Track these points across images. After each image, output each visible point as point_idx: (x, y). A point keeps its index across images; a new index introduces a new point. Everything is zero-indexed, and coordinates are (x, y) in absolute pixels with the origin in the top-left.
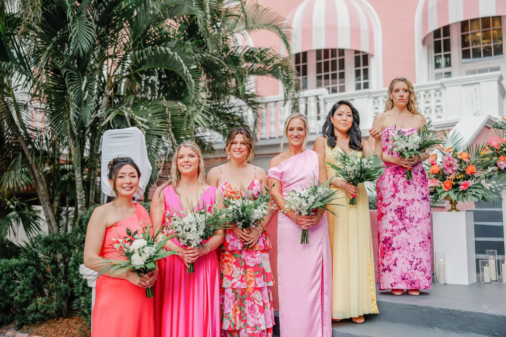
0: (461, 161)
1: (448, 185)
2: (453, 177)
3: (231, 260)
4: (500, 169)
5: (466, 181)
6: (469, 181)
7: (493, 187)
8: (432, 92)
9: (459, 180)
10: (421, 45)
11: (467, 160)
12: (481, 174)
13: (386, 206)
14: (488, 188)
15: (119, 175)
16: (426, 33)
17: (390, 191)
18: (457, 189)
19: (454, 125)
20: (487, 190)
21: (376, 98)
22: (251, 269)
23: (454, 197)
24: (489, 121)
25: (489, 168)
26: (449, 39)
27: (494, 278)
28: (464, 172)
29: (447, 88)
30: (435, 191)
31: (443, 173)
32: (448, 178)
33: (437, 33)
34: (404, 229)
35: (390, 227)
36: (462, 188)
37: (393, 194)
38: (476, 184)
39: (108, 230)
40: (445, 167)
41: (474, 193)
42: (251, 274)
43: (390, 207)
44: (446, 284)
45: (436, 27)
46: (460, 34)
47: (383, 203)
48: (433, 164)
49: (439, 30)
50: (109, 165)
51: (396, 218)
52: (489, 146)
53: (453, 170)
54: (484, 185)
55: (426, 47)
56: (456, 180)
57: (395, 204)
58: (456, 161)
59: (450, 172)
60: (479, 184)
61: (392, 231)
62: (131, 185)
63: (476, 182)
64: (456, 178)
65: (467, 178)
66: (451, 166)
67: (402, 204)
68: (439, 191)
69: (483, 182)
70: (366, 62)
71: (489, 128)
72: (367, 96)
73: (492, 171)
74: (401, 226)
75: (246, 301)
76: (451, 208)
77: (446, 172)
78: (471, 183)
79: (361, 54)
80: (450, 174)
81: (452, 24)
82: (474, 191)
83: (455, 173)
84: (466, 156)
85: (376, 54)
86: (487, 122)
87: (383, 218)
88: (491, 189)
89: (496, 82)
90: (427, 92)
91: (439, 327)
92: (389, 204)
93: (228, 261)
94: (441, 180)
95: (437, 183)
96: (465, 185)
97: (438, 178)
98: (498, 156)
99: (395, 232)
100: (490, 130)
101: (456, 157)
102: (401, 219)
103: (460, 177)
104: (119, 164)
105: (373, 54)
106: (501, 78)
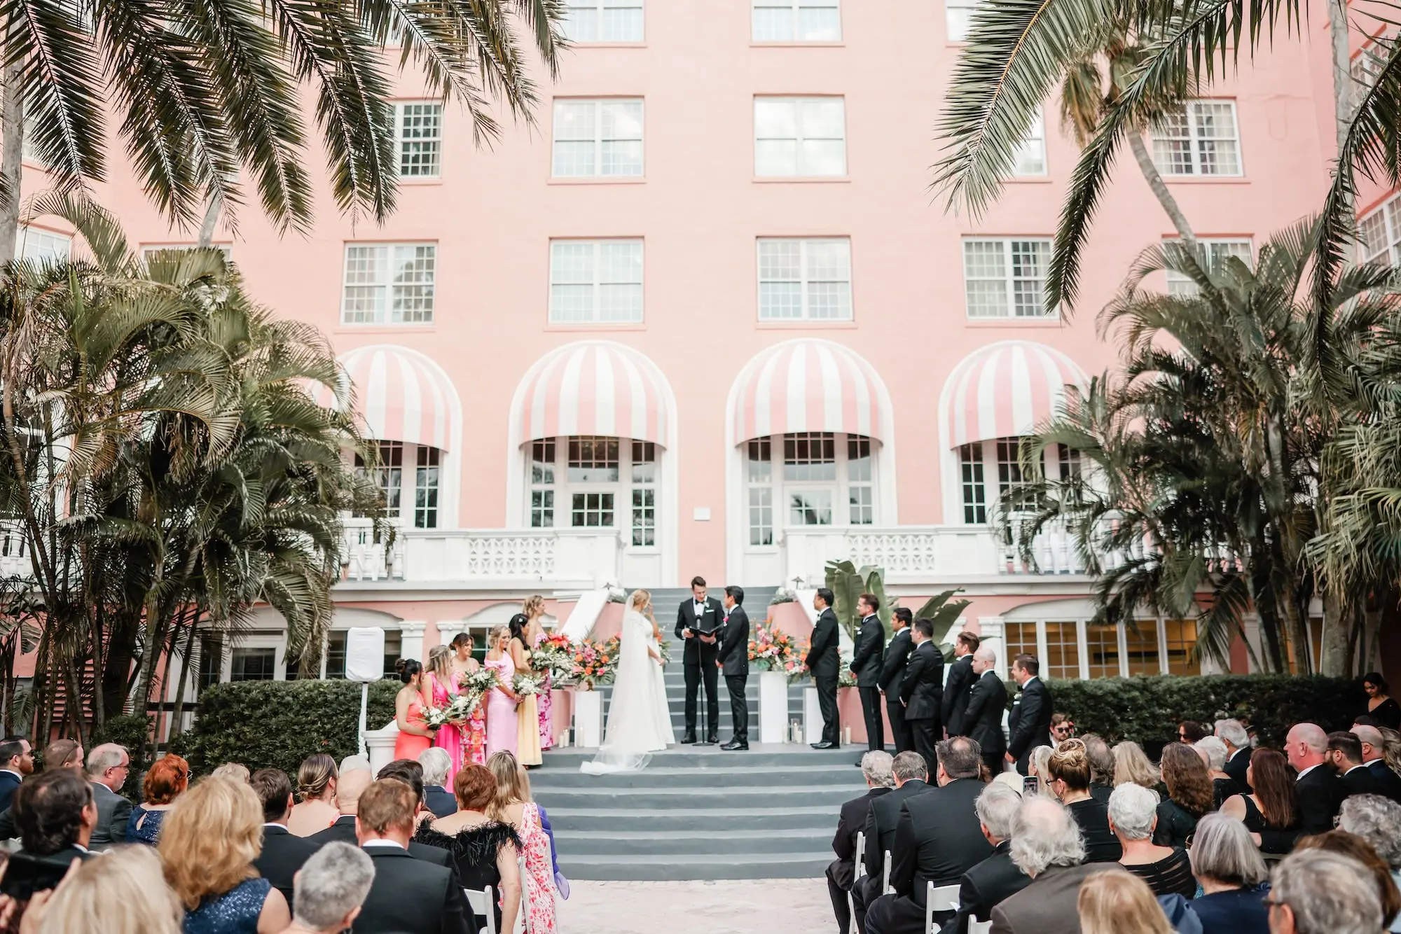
0: (597, 651)
1: (589, 671)
2: (591, 664)
5: (601, 668)
8: (543, 541)
10: (516, 451)
11: (601, 651)
16: (525, 441)
21: (474, 540)
23: (592, 680)
24: (611, 597)
26: (554, 448)
28: (599, 661)
29: (560, 539)
30: (579, 676)
32: (588, 665)
33: (538, 443)
36: (599, 674)
39: (410, 707)
40: (586, 656)
42: (478, 735)
45: (541, 437)
46: (568, 447)
48: (577, 654)
49: (541, 440)
53: (592, 659)
55: (523, 452)
56: (594, 667)
58: (594, 651)
59: (590, 660)
65: (602, 665)
66: (590, 655)
70: (434, 459)
71: (610, 603)
72: (463, 536)
76: (589, 689)
77: (586, 661)
78: (605, 669)
79: (427, 448)
80: (590, 662)
81: (558, 437)
84: (601, 648)
85: (449, 450)
86: (609, 598)
90: (536, 540)
94: (583, 667)
96: (601, 671)
103: (597, 665)
105: (447, 452)
106: (619, 533)
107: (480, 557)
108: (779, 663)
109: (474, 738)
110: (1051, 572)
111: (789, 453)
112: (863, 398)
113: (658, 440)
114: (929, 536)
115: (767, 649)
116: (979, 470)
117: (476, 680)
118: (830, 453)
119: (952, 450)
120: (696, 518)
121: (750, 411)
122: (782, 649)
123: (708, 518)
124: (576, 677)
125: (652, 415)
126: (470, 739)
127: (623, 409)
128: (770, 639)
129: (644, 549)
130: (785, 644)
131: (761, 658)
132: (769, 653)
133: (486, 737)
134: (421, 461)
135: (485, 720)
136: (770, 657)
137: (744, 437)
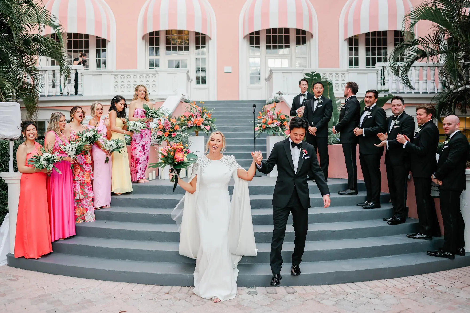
0: (172, 123)
1: (167, 134)
2: (168, 130)
3: (78, 168)
4: (188, 127)
5: (174, 133)
6: (176, 132)
7: (186, 136)
8: (151, 75)
9: (172, 132)
10: (141, 39)
11: (175, 123)
12: (180, 129)
13: (137, 144)
14: (184, 136)
15: (27, 130)
16: (145, 33)
17: (139, 138)
18: (170, 136)
19: (166, 99)
20: (183, 137)
21: (116, 76)
22: (88, 172)
23: (169, 140)
24: (183, 99)
25: (184, 126)
26: (159, 38)
27: (184, 177)
28: (173, 128)
29: (159, 74)
30: (161, 137)
31: (164, 129)
32: (166, 131)
33: (151, 34)
34: (144, 154)
35: (139, 153)
36: (173, 136)
37: (140, 139)
38: (179, 134)
39: (28, 155)
40: (165, 125)
41: (177, 138)
42: (88, 174)
43: (139, 145)
44: (164, 179)
45: (151, 31)
46: (165, 36)
47: (136, 143)
48: (159, 124)
49: (153, 32)
50: (21, 125)
51: (142, 149)
52: (184, 115)
53: (169, 127)
54: (182, 135)
55: (144, 41)
56: (170, 132)
57: (142, 143)
58: (170, 123)
59: (167, 128)
60: (180, 134)
61: (139, 155)
62: (33, 134)
63: (179, 133)
64: (170, 131)
65: (175, 131)
66: (168, 125)
67: (144, 143)
68: (163, 137)
69: (182, 133)
70: (104, 45)
71: (182, 102)
72: (111, 73)
73: (185, 128)
74: (143, 153)
75: (85, 187)
76: (167, 145)
77: (165, 128)
78: (177, 133)
79: (101, 39)
80: (167, 129)
81: (161, 31)
82: (178, 137)
83: (169, 129)
84: (174, 121)
85: (111, 40)
86: (182, 99)
87: (136, 149)
88: (185, 136)
89: (186, 74)
90: (147, 75)
91: (165, 193)
92: (139, 143)
93: (77, 168)
94: (163, 132)
95: (162, 133)
96: (174, 135)
97: (162, 131)
98: (188, 121)
99: (141, 156)
100: (182, 103)
101: (170, 121)
102: (143, 150)
103: (172, 131)
104: (26, 124)
105: (109, 41)
106: (188, 72)
107: (119, 84)
108: (281, 131)
109: (86, 176)
110: (403, 93)
111: (268, 40)
112: (306, 12)
113: (208, 34)
114: (343, 74)
115: (273, 123)
116: (357, 50)
117: (86, 137)
118: (287, 40)
119: (345, 40)
120: (225, 71)
121: (251, 19)
122: (282, 123)
123: (231, 71)
124: (159, 138)
125: (204, 21)
126: (83, 177)
127: (190, 17)
128: (275, 117)
129: (201, 86)
130: (284, 120)
131: (269, 127)
132: (275, 125)
133: (92, 175)
134: (98, 46)
135: (92, 164)
136: (275, 127)
137: (247, 32)
